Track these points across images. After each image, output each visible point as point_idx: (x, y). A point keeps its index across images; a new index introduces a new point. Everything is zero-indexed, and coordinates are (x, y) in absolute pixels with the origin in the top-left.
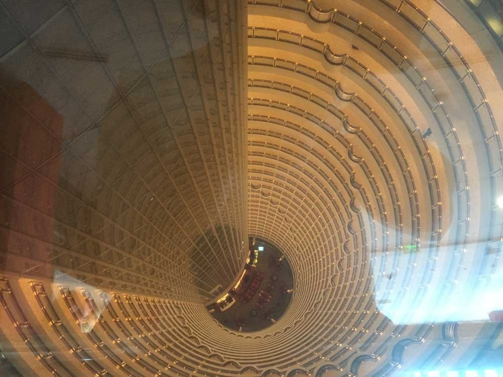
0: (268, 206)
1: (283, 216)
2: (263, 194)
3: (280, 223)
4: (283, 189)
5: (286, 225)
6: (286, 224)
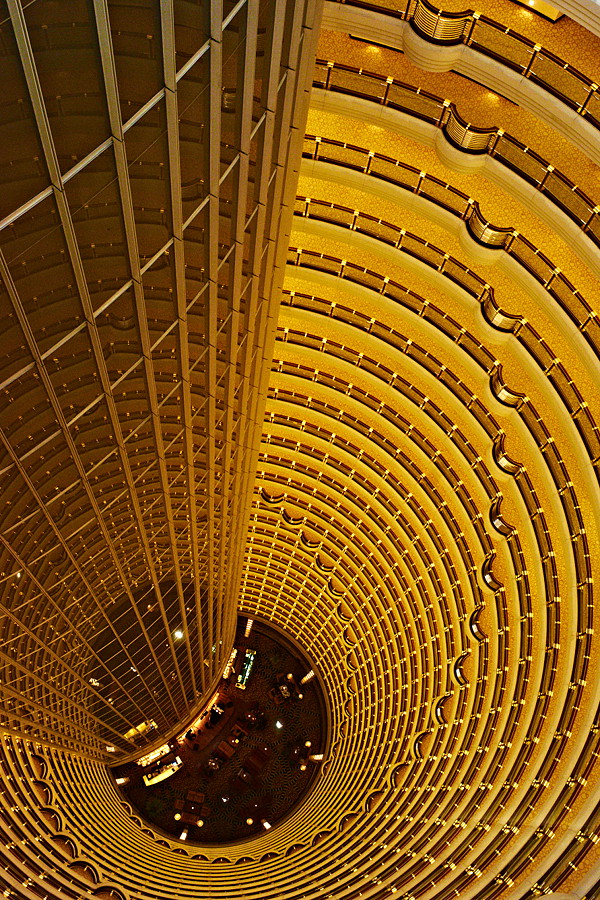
0: (295, 550)
1: (326, 577)
2: (286, 517)
4: (334, 511)
5: (330, 600)
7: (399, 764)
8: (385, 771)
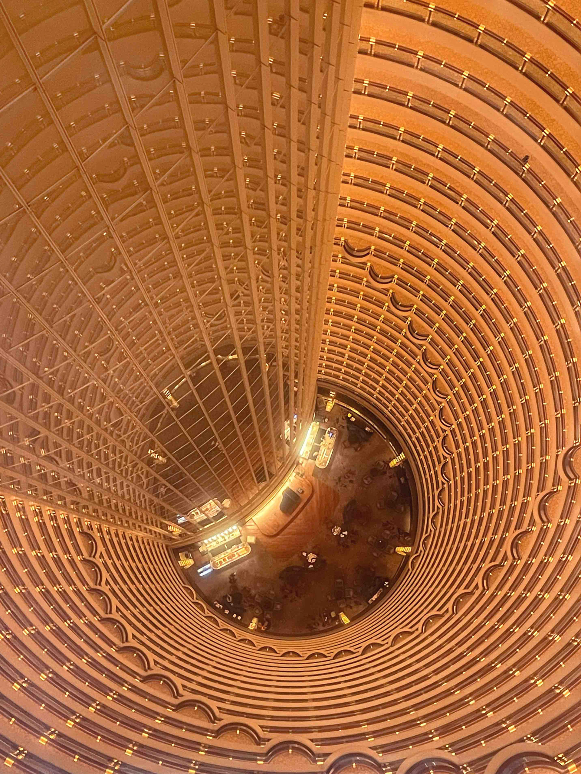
0: (384, 313)
1: (419, 347)
2: (373, 274)
3: (409, 365)
4: (430, 269)
5: (424, 373)
6: (425, 370)
7: (493, 564)
8: (479, 569)
